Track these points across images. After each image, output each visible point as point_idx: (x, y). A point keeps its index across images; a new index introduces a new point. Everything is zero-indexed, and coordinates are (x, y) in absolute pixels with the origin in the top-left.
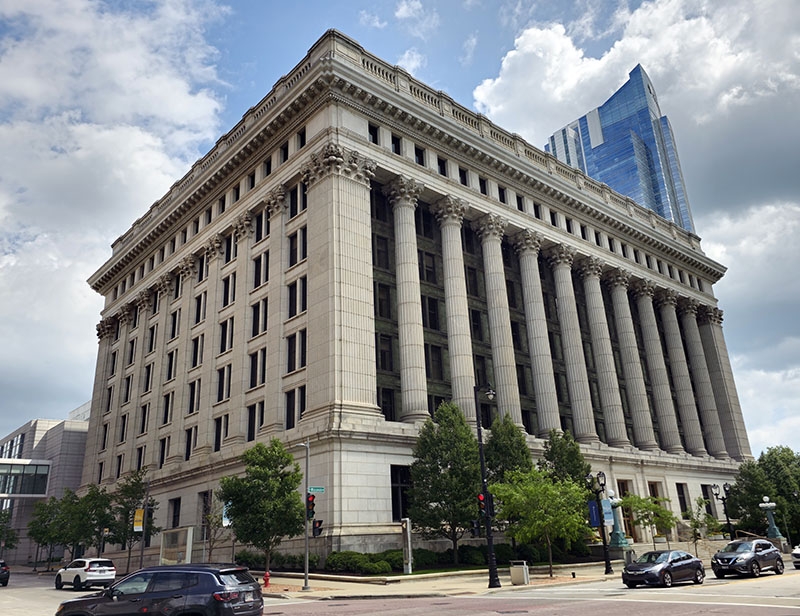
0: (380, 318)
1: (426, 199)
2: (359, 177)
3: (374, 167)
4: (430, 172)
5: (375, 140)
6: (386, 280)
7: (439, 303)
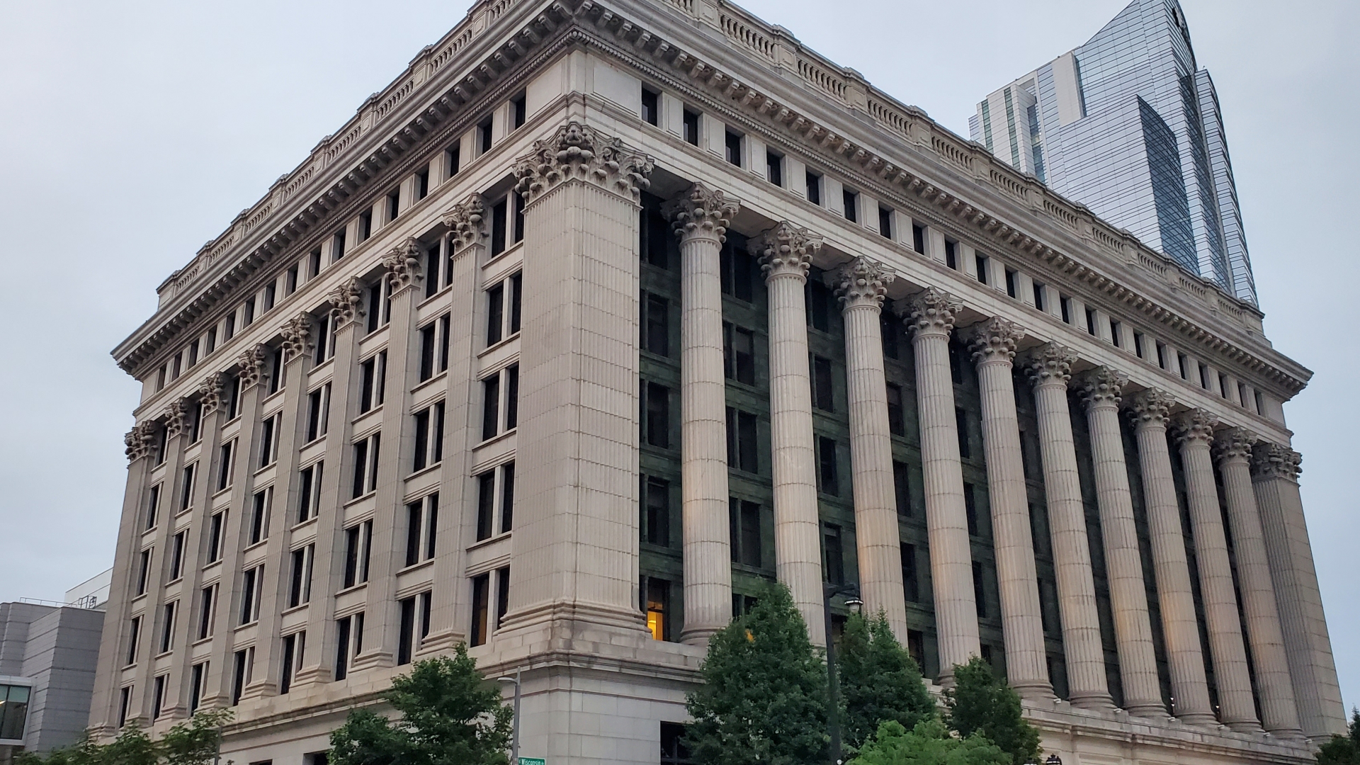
0: (648, 447)
1: (742, 228)
3: (650, 168)
4: (752, 179)
5: (653, 118)
6: (664, 377)
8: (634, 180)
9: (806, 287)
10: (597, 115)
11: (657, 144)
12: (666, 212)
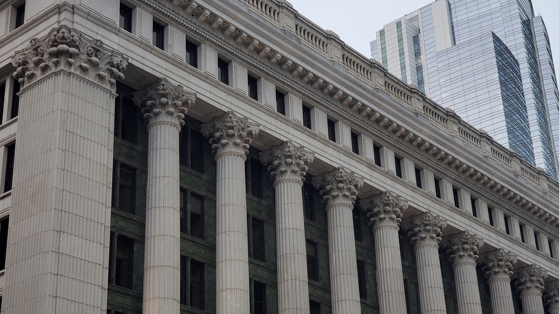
0: (115, 288)
1: (197, 115)
2: (101, 78)
3: (124, 64)
4: (206, 78)
5: (128, 25)
6: (130, 230)
7: (206, 269)
8: (112, 73)
9: (246, 163)
10: (84, 22)
11: (131, 46)
12: (137, 100)
